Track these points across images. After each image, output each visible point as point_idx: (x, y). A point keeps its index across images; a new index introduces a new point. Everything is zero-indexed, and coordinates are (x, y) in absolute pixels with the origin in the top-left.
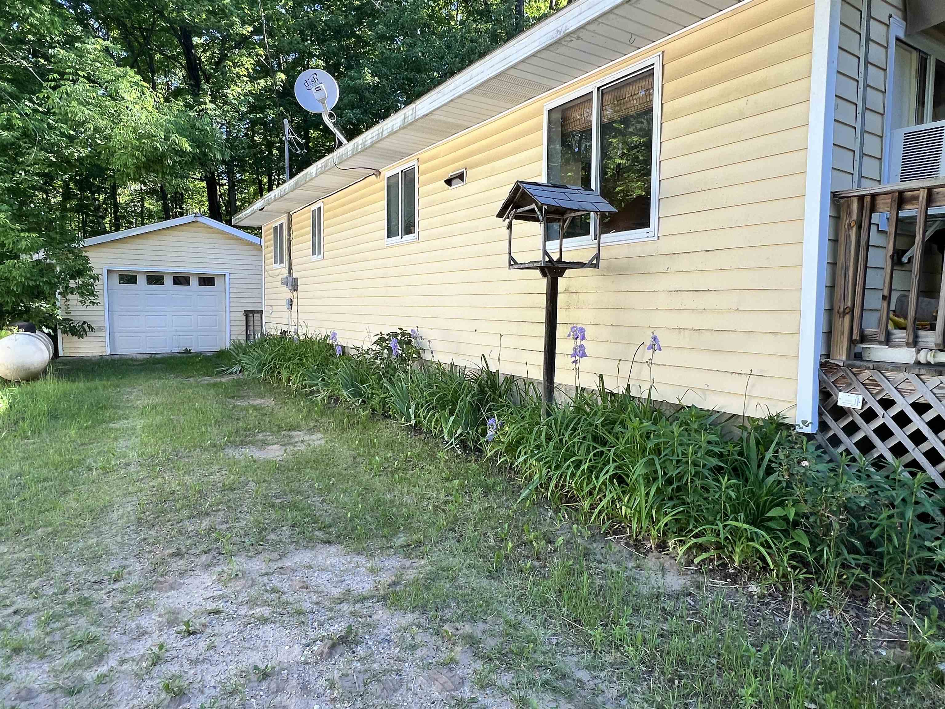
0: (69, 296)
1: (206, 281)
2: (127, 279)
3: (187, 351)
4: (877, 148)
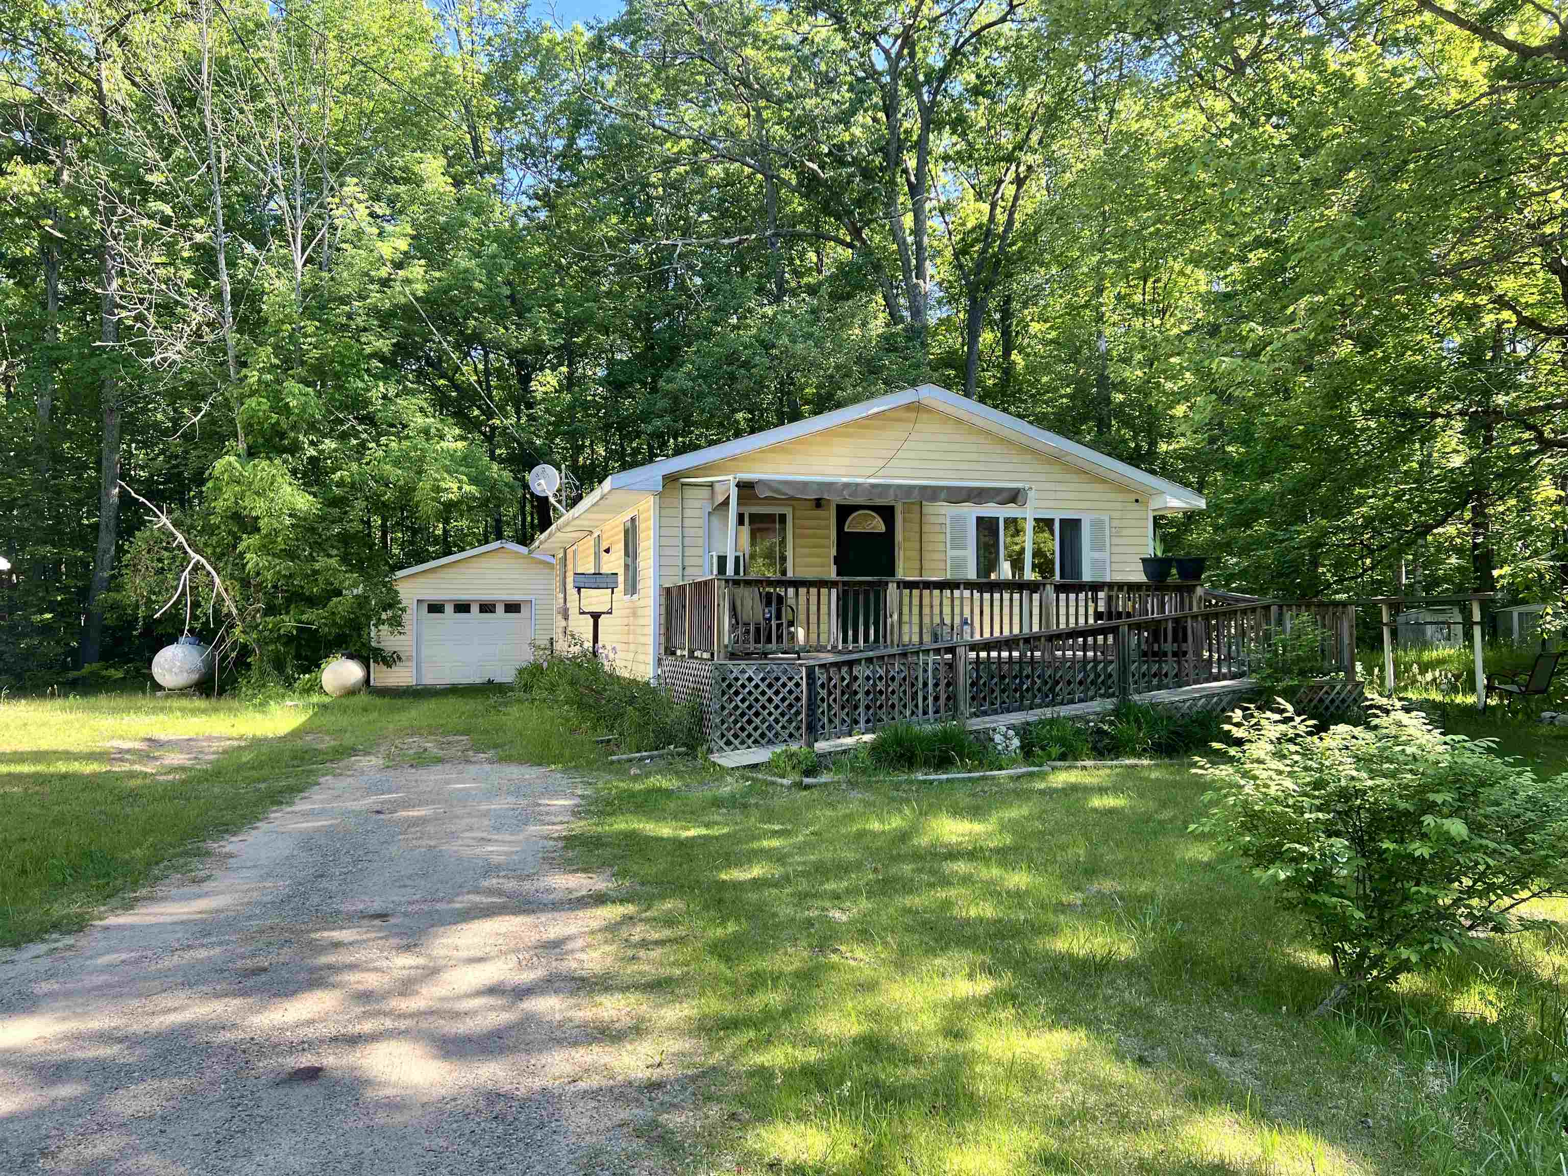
0: (381, 627)
1: (512, 608)
2: (435, 608)
3: (490, 682)
4: (698, 561)
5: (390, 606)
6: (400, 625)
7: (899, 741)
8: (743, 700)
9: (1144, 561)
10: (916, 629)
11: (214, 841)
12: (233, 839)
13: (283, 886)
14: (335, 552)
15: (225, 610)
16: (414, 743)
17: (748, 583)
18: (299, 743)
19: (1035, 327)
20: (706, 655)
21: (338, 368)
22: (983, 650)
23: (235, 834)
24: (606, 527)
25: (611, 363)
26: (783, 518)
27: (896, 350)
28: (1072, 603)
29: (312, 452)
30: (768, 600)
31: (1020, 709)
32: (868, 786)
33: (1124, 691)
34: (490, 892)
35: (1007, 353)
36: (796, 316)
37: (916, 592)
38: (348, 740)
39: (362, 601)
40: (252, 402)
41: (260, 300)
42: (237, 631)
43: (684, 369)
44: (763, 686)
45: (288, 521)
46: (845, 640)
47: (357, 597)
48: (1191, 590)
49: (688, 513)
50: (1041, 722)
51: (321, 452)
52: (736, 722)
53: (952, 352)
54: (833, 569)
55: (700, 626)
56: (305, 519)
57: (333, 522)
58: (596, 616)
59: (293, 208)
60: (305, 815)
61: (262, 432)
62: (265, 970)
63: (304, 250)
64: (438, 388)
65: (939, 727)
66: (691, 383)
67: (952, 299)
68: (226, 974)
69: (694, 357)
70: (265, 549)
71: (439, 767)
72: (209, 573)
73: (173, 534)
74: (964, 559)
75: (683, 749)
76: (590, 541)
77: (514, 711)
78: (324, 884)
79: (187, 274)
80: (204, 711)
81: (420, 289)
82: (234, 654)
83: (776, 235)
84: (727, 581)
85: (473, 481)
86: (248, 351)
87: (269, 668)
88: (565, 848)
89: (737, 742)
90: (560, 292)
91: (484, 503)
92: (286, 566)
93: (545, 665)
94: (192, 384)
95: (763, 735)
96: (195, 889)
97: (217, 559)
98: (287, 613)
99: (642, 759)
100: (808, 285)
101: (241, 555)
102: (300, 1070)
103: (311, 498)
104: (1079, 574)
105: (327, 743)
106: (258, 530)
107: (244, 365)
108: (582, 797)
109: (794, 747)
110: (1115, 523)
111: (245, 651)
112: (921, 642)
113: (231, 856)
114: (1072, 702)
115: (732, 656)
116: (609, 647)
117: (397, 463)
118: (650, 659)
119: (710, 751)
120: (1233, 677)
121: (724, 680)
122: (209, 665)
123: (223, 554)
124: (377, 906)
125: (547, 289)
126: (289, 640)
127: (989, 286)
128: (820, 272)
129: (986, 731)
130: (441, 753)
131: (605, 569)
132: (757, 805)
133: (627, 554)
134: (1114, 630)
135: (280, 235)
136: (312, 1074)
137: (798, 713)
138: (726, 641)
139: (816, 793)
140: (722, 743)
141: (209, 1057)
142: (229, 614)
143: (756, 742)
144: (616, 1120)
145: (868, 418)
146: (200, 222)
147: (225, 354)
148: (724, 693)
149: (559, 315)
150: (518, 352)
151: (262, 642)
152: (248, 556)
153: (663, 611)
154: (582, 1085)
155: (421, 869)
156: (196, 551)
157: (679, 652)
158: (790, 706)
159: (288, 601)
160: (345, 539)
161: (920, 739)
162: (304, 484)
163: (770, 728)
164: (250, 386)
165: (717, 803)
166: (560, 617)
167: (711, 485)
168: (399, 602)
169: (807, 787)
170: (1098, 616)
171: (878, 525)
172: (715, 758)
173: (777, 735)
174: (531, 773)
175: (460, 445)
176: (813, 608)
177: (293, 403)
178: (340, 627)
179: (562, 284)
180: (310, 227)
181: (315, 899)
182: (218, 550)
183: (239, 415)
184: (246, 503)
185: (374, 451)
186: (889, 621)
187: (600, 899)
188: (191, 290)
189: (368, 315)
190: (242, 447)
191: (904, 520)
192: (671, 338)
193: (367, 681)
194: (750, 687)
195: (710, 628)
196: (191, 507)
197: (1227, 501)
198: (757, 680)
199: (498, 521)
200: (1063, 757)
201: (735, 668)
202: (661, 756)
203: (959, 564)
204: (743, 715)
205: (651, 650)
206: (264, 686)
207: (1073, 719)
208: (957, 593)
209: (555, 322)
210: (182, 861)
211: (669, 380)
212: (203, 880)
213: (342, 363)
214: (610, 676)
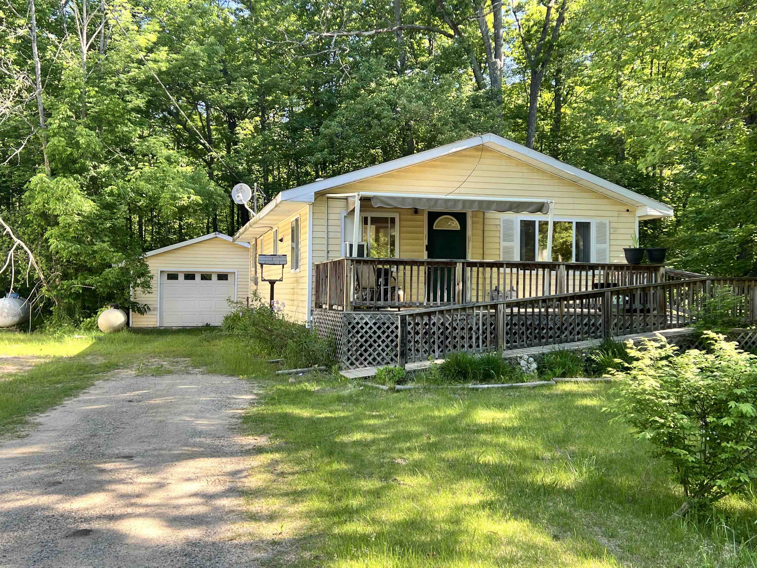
0: (136, 288)
1: (223, 277)
2: (173, 276)
3: (208, 325)
4: (337, 248)
5: (143, 275)
6: (149, 287)
7: (458, 363)
8: (362, 337)
9: (626, 250)
10: (475, 293)
11: (30, 416)
12: (41, 415)
13: (72, 440)
14: (106, 239)
15: (36, 276)
16: (155, 362)
17: (366, 262)
18: (83, 361)
19: (579, 90)
20: (340, 308)
21: (111, 118)
22: (515, 306)
23: (42, 412)
24: (281, 224)
25: (292, 114)
26: (393, 220)
27: (480, 107)
28: (577, 277)
29: (92, 173)
30: (378, 273)
31: (540, 345)
32: (436, 390)
33: (607, 335)
34: (194, 445)
35: (558, 107)
36: (412, 84)
37: (475, 269)
38: (114, 359)
39: (124, 271)
40: (54, 140)
41: (60, 73)
42: (44, 290)
43: (337, 119)
44: (375, 328)
45: (77, 218)
46: (429, 300)
47: (121, 268)
48: (656, 269)
49: (331, 217)
50: (551, 353)
51: (99, 173)
52: (357, 351)
53: (520, 107)
54: (426, 253)
55: (336, 289)
56: (88, 217)
57: (106, 219)
58: (272, 283)
59: (81, 10)
60: (86, 402)
61: (61, 159)
62: (60, 483)
63: (88, 41)
64: (175, 130)
65: (485, 355)
66: (341, 129)
67: (522, 71)
68: (38, 485)
69: (344, 111)
70: (62, 237)
71: (170, 377)
72: (26, 252)
73: (3, 227)
74: (512, 247)
75: (323, 367)
76: (271, 234)
77: (221, 343)
78: (96, 440)
79: (13, 56)
80: (23, 341)
81: (164, 67)
82: (41, 305)
83: (400, 29)
84: (352, 261)
85: (197, 193)
86: (52, 106)
87: (64, 314)
88: (243, 423)
89: (357, 363)
90: (256, 68)
91: (205, 208)
92: (75, 248)
93: (241, 314)
94: (16, 129)
95: (374, 359)
96: (19, 441)
97: (31, 242)
98: (76, 278)
99: (297, 373)
100: (422, 63)
101: (47, 240)
102: (79, 531)
103: (92, 203)
104: (588, 259)
105: (100, 361)
106: (58, 224)
107: (49, 115)
108: (257, 394)
109: (391, 366)
110: (613, 225)
111: (49, 303)
112: (477, 302)
113: (40, 424)
114: (573, 340)
115: (356, 308)
116: (280, 303)
117: (148, 181)
118: (305, 309)
119: (340, 368)
120: (681, 326)
121: (350, 323)
122: (26, 311)
123: (35, 240)
124: (127, 451)
125: (247, 66)
126: (77, 296)
127: (545, 63)
128: (430, 53)
129: (516, 358)
130: (172, 368)
131: (280, 253)
132: (365, 401)
133: (293, 241)
134: (602, 294)
135: (72, 30)
136: (86, 533)
137: (396, 346)
138: (352, 300)
139: (402, 395)
140: (348, 364)
141: (29, 524)
142: (39, 279)
143: (370, 363)
144: (252, 558)
145: (449, 155)
146: (22, 22)
147: (37, 107)
148: (349, 332)
149: (254, 82)
150: (228, 107)
151: (60, 297)
152: (51, 241)
153: (314, 280)
154: (235, 542)
155: (154, 433)
156: (18, 238)
157: (324, 306)
158: (392, 341)
159: (77, 270)
160: (113, 230)
161: (471, 363)
162: (87, 194)
163: (379, 355)
164: (53, 130)
165: (340, 400)
166: (252, 284)
167: (346, 199)
168: (149, 272)
169: (398, 391)
170: (595, 286)
171: (455, 225)
172: (342, 373)
173: (383, 359)
174: (227, 381)
175: (189, 169)
176: (408, 279)
177: (82, 141)
178: (110, 288)
179: (257, 62)
180: (93, 24)
181: (90, 448)
182: (32, 237)
183: (46, 149)
184: (52, 206)
185: (135, 173)
186: (457, 287)
187: (259, 450)
188: (15, 66)
189: (129, 83)
190: (47, 169)
191: (473, 223)
192: (329, 98)
193: (128, 323)
194: (366, 328)
195: (342, 290)
196: (14, 208)
197: (691, 212)
198: (371, 324)
199: (215, 219)
200: (564, 375)
201: (357, 316)
202: (309, 371)
203: (508, 251)
204: (361, 346)
205: (306, 304)
206: (61, 326)
207: (574, 352)
208: (502, 270)
209: (252, 88)
210: (11, 426)
211: (327, 127)
212: (23, 437)
213: (113, 115)
214: (281, 321)
